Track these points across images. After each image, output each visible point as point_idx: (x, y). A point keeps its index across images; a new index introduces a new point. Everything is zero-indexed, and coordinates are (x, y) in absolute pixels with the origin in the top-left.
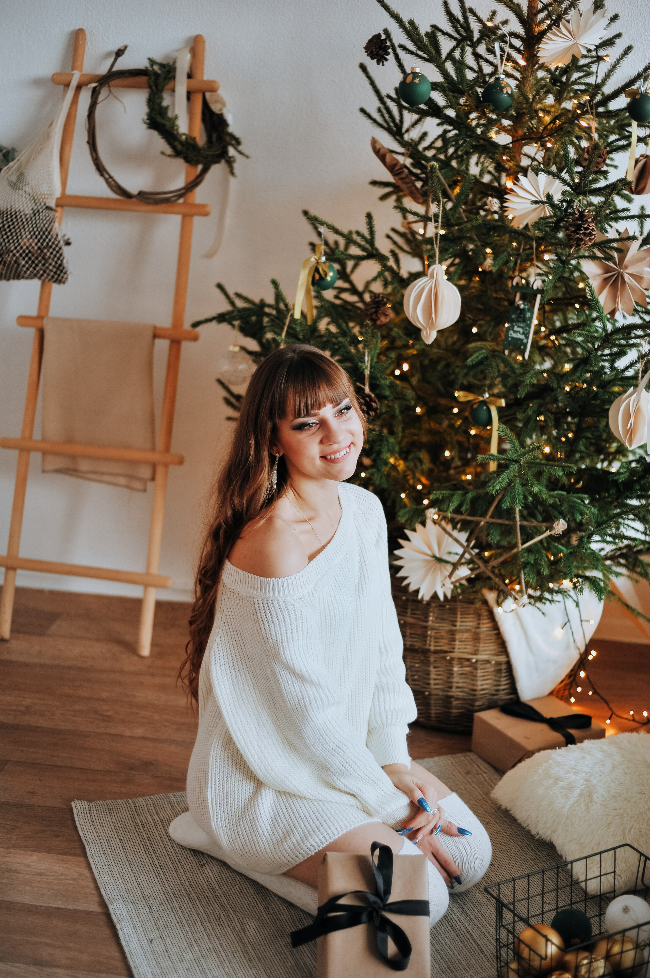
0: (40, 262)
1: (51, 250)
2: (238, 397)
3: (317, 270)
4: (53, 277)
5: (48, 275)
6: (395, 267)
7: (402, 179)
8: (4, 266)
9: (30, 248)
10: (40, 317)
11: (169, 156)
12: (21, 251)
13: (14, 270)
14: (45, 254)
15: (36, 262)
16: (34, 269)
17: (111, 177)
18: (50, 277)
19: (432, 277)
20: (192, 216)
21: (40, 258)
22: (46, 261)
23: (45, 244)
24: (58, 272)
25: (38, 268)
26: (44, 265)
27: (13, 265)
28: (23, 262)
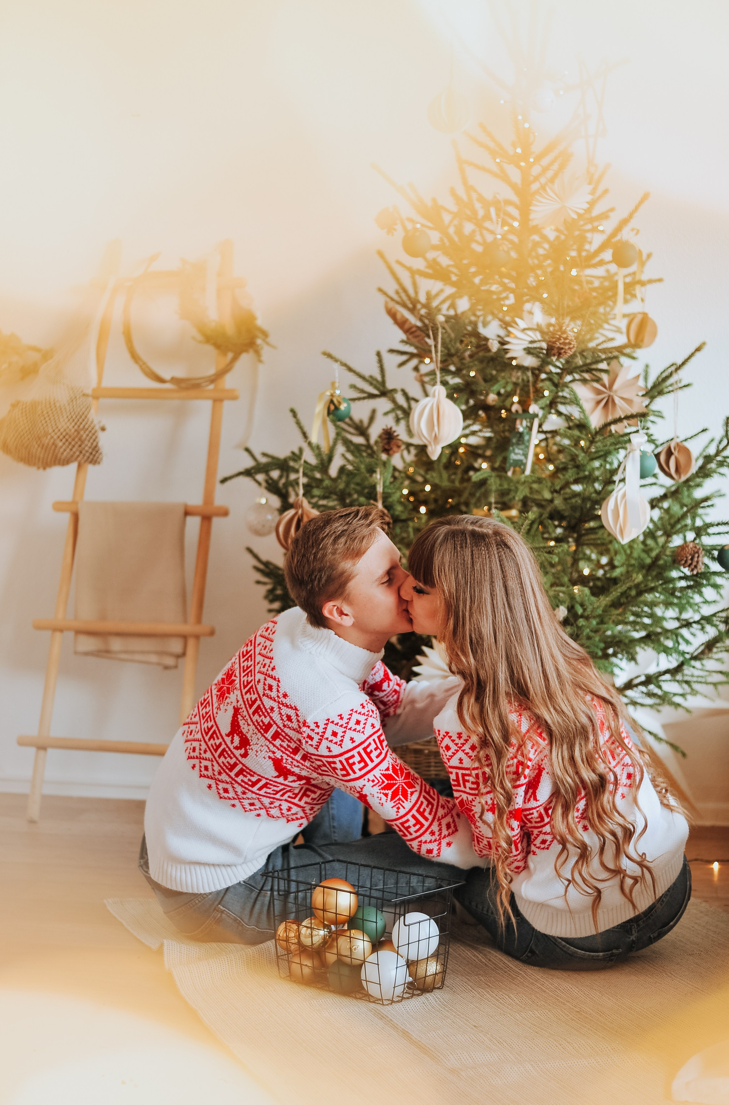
0: (77, 443)
1: (87, 432)
2: (267, 564)
3: (332, 402)
4: (88, 458)
5: (84, 455)
6: (405, 405)
7: (412, 333)
8: (42, 448)
9: (67, 430)
10: (74, 502)
11: (200, 342)
12: (58, 434)
13: (51, 452)
14: (82, 436)
15: (73, 443)
16: (71, 450)
17: (144, 363)
18: (86, 458)
19: (434, 396)
20: (221, 400)
21: (76, 440)
22: (83, 442)
23: (81, 426)
24: (94, 453)
25: (74, 449)
26: (80, 446)
27: (51, 448)
28: (61, 444)
